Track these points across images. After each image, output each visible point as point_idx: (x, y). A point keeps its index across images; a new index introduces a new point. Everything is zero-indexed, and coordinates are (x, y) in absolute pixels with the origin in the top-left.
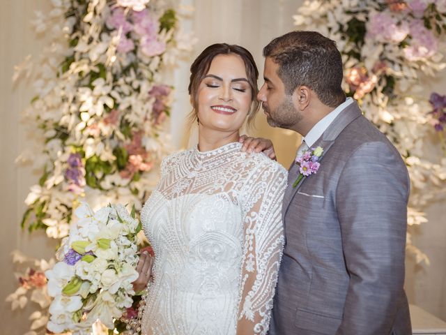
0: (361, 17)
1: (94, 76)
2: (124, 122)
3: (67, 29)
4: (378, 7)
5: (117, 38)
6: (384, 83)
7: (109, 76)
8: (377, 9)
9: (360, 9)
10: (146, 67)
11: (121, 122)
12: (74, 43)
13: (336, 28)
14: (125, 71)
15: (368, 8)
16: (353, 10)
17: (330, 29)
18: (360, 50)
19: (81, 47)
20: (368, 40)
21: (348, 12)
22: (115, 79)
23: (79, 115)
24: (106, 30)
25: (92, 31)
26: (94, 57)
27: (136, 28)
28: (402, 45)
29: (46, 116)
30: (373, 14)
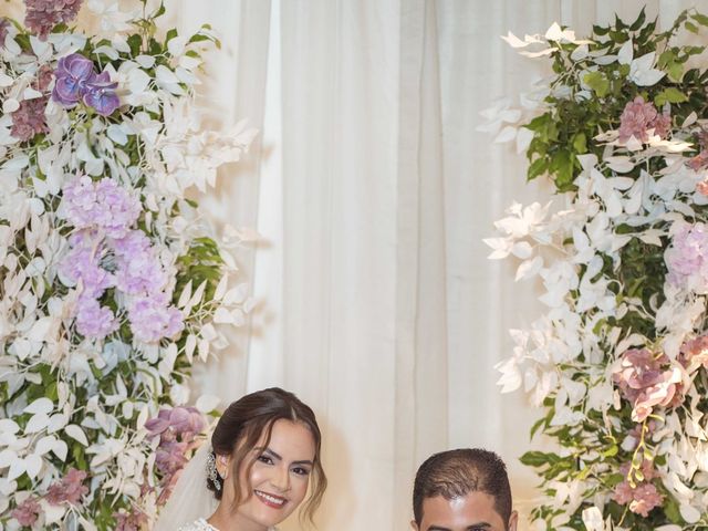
0: (651, 238)
2: (103, 494)
4: (691, 213)
8: (688, 219)
9: (649, 220)
10: (152, 370)
11: (97, 495)
13: (596, 266)
15: (667, 218)
16: (635, 222)
18: (654, 314)
20: (670, 291)
21: (623, 229)
22: (81, 395)
30: (678, 228)
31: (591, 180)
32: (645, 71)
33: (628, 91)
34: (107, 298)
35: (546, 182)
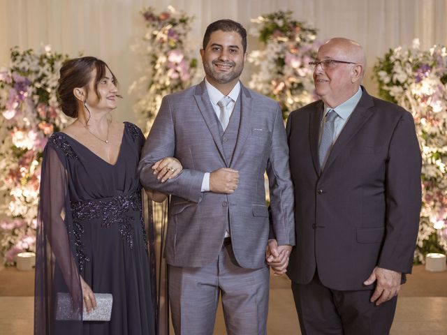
0: (282, 56)
1: (162, 89)
3: (150, 70)
5: (171, 73)
6: (295, 86)
7: (169, 90)
12: (154, 75)
13: (272, 61)
14: (176, 87)
17: (270, 62)
18: (282, 70)
19: (156, 78)
20: (286, 67)
21: (278, 53)
22: (172, 89)
23: (155, 106)
24: (167, 69)
25: (160, 71)
26: (161, 82)
27: (179, 69)
28: (302, 67)
29: (143, 108)
30: (288, 54)
31: (270, 45)
32: (280, 23)
33: (277, 27)
34: (177, 71)
35: (262, 43)
